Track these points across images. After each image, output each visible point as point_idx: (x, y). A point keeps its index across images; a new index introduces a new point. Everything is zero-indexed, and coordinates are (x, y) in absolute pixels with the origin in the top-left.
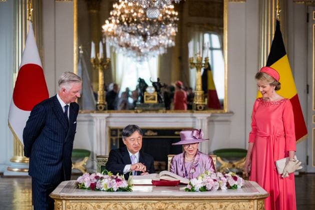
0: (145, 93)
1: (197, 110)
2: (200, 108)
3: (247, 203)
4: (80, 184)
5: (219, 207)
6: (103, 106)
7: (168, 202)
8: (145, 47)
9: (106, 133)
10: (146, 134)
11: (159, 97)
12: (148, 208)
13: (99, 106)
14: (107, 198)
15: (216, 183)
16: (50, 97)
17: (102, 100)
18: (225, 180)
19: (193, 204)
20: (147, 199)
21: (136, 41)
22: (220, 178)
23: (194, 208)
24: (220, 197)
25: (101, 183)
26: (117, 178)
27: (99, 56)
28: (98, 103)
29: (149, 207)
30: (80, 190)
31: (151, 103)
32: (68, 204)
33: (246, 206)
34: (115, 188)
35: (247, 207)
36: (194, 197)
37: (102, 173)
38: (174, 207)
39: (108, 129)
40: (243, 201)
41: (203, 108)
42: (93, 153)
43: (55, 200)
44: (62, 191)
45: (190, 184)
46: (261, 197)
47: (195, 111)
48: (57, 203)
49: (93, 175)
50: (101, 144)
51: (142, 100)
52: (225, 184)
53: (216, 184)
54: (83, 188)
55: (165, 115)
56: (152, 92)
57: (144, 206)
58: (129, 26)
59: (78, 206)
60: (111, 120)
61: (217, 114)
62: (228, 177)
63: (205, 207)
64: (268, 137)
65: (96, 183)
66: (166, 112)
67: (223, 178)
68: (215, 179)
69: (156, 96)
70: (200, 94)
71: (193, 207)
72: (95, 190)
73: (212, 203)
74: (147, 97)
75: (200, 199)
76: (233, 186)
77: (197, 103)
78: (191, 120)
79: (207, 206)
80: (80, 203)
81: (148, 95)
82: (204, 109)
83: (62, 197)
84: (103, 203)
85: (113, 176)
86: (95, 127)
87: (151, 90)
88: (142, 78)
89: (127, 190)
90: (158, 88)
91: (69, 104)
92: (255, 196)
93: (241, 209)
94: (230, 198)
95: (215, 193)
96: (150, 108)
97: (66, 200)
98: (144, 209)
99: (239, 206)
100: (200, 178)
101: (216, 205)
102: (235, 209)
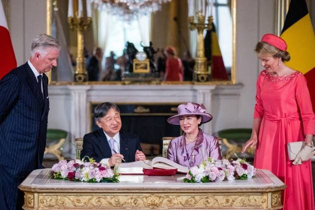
0: (135, 60)
1: (198, 81)
2: (203, 78)
3: (260, 197)
4: (56, 173)
5: (224, 201)
6: (82, 77)
7: (162, 195)
8: (135, 3)
9: (86, 109)
10: (135, 111)
11: (152, 65)
12: (138, 202)
13: (78, 77)
14: (88, 191)
15: (222, 172)
16: (18, 66)
17: (81, 69)
18: (233, 168)
19: (194, 198)
20: (137, 191)
22: (226, 166)
23: (195, 203)
24: (227, 189)
25: (81, 172)
26: (100, 166)
27: (78, 14)
28: (77, 72)
29: (140, 201)
30: (55, 181)
31: (141, 73)
32: (41, 197)
33: (257, 200)
35: (259, 202)
36: (194, 190)
37: (83, 159)
38: (170, 201)
39: (89, 105)
40: (253, 194)
41: (205, 79)
42: (70, 134)
43: (26, 193)
44: (34, 182)
45: (190, 173)
46: (276, 189)
47: (196, 83)
48: (28, 196)
49: (72, 163)
50: (80, 122)
51: (131, 70)
52: (233, 173)
53: (221, 174)
54: (59, 178)
55: (159, 87)
56: (143, 59)
57: (133, 200)
59: (54, 201)
61: (222, 87)
62: (236, 164)
63: (207, 201)
65: (75, 172)
66: (160, 84)
67: (230, 166)
68: (220, 167)
69: (148, 63)
70: (203, 61)
71: (194, 201)
72: (73, 181)
73: (216, 197)
74: (136, 65)
75: (201, 191)
76: (243, 176)
77: (199, 72)
78: (191, 93)
79: (211, 200)
80: (55, 197)
81: (137, 62)
82: (207, 80)
83: (34, 189)
84: (84, 197)
85: (96, 163)
86: (73, 103)
87: (142, 57)
88: (130, 42)
89: (113, 180)
90: (151, 54)
91: (42, 74)
92: (269, 188)
93: (252, 204)
94: (239, 191)
95: (220, 185)
96: (140, 78)
97: (38, 193)
98: (133, 204)
99: (249, 200)
100: (202, 166)
101: (221, 199)
102: (243, 205)
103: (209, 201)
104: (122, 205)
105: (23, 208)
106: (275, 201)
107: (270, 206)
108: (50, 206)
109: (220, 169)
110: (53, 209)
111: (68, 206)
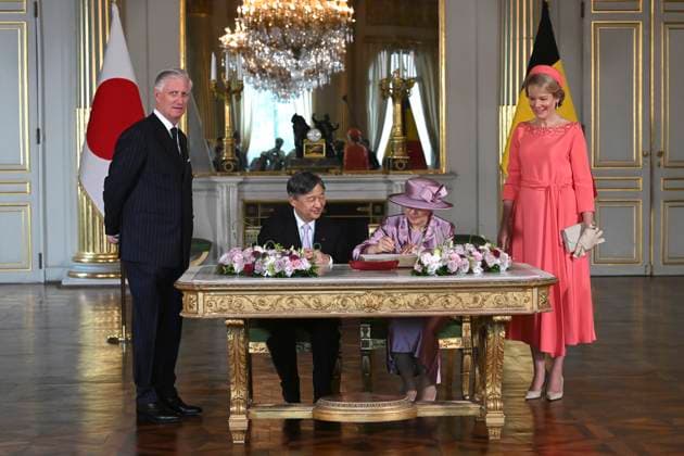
1: (394, 169)
2: (401, 165)
3: (521, 294)
4: (226, 266)
5: (472, 300)
6: (232, 164)
7: (382, 292)
8: (298, 68)
9: (238, 210)
11: (329, 148)
12: (348, 304)
13: (226, 164)
15: (465, 260)
17: (230, 154)
18: (480, 256)
19: (427, 296)
21: (283, 60)
22: (470, 252)
23: (429, 304)
24: (474, 284)
25: (262, 263)
26: (291, 253)
27: (224, 77)
29: (350, 302)
30: (225, 276)
32: (208, 298)
33: (518, 298)
34: (289, 270)
35: (521, 301)
36: (428, 284)
38: (393, 302)
40: (513, 289)
41: (404, 166)
43: (185, 293)
44: (195, 278)
45: (420, 262)
46: (545, 283)
47: (391, 172)
48: (187, 297)
49: (249, 251)
51: (300, 154)
52: (480, 263)
53: (464, 263)
54: (230, 272)
55: (339, 178)
56: (317, 139)
57: (341, 300)
58: (269, 32)
59: (226, 302)
60: (247, 187)
62: (484, 250)
63: (447, 301)
64: (548, 189)
65: (254, 263)
66: (341, 174)
67: (476, 253)
68: (462, 253)
70: (400, 141)
71: (427, 301)
72: (252, 276)
73: (459, 295)
75: (438, 287)
76: (493, 268)
77: (395, 157)
78: (384, 186)
79: (452, 299)
80: (229, 297)
81: (308, 143)
82: (407, 169)
83: (198, 286)
84: (270, 297)
86: (218, 201)
87: (315, 136)
89: (311, 274)
90: (327, 133)
92: (534, 280)
93: (510, 304)
94: (492, 285)
95: (463, 278)
96: (313, 166)
97: (204, 291)
98: (341, 307)
99: (507, 299)
100: (437, 252)
101: (467, 297)
102: (499, 305)
103: (450, 300)
104: (326, 307)
106: (542, 299)
107: (535, 306)
108: (221, 310)
109: (462, 256)
110: (226, 315)
111: (246, 309)
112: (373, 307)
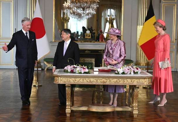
4: (66, 70)
5: (131, 81)
7: (107, 78)
8: (84, 13)
10: (85, 52)
11: (92, 36)
14: (79, 76)
15: (129, 70)
18: (133, 69)
19: (119, 80)
20: (98, 77)
21: (80, 11)
22: (130, 68)
23: (119, 82)
24: (131, 77)
26: (83, 67)
27: (65, 16)
29: (99, 81)
31: (88, 38)
32: (61, 79)
33: (143, 81)
34: (83, 72)
36: (119, 77)
37: (76, 65)
38: (110, 81)
40: (141, 79)
44: (58, 73)
45: (117, 71)
46: (150, 77)
48: (56, 78)
49: (72, 66)
52: (133, 71)
54: (67, 72)
55: (94, 43)
56: (89, 33)
57: (96, 80)
58: (76, 4)
59: (66, 80)
62: (134, 68)
65: (73, 70)
67: (132, 69)
72: (73, 73)
73: (127, 80)
74: (86, 35)
75: (122, 77)
76: (136, 72)
79: (125, 81)
80: (67, 78)
83: (59, 75)
84: (78, 79)
85: (81, 66)
88: (84, 26)
89: (88, 73)
92: (147, 76)
93: (141, 82)
94: (136, 77)
95: (128, 75)
96: (88, 40)
97: (60, 77)
98: (96, 82)
99: (140, 81)
100: (122, 68)
101: (129, 80)
102: (138, 83)
104: (92, 82)
105: (54, 83)
106: (149, 81)
107: (147, 84)
108: (65, 82)
109: (128, 69)
110: (66, 83)
111: (71, 82)
112: (105, 82)
